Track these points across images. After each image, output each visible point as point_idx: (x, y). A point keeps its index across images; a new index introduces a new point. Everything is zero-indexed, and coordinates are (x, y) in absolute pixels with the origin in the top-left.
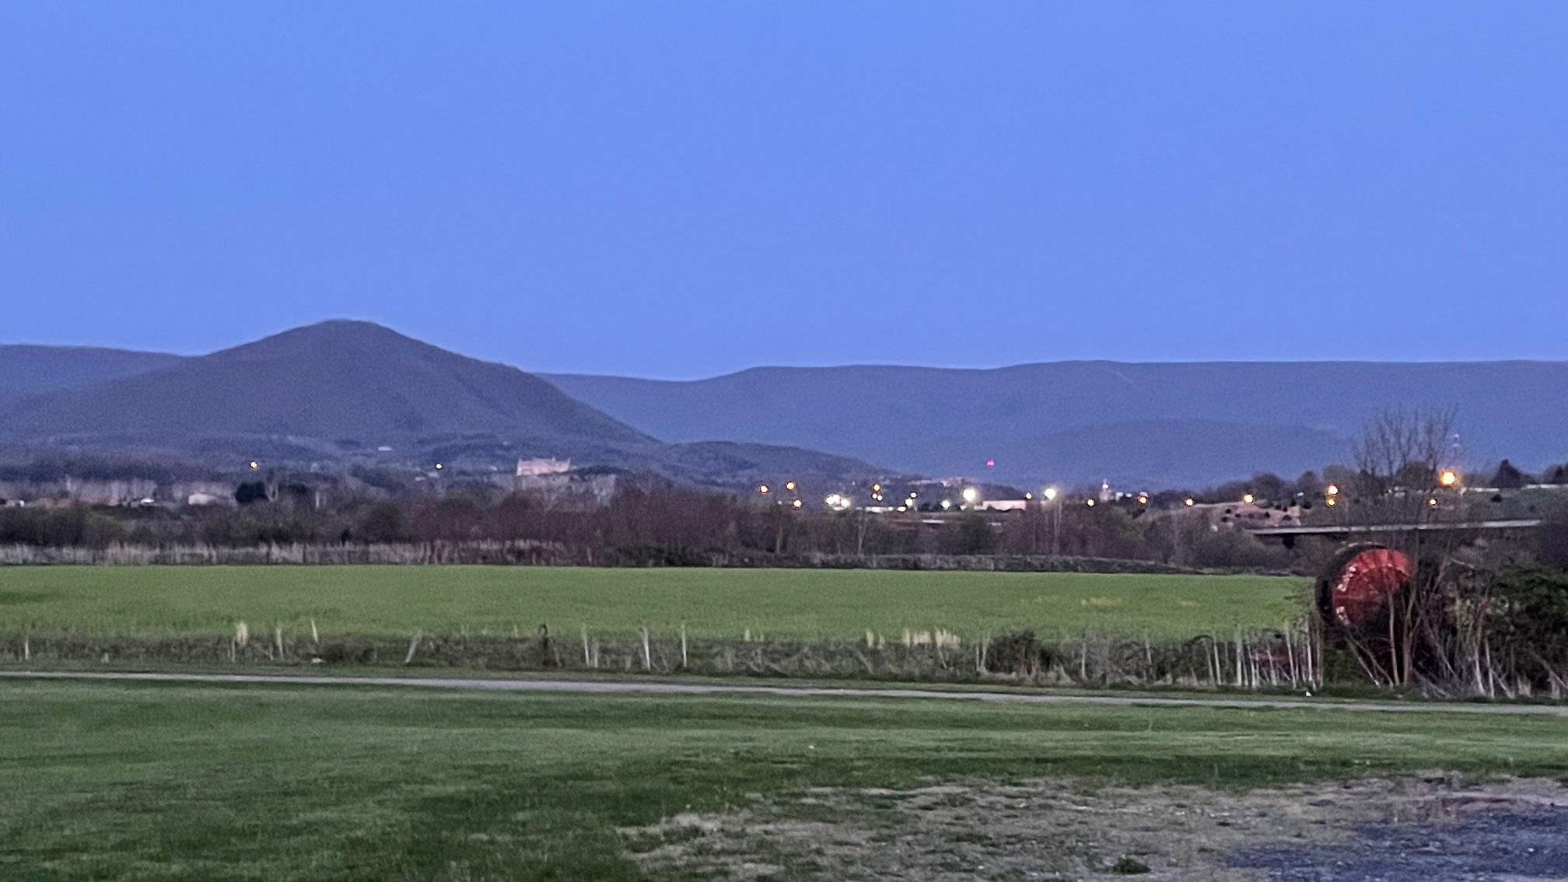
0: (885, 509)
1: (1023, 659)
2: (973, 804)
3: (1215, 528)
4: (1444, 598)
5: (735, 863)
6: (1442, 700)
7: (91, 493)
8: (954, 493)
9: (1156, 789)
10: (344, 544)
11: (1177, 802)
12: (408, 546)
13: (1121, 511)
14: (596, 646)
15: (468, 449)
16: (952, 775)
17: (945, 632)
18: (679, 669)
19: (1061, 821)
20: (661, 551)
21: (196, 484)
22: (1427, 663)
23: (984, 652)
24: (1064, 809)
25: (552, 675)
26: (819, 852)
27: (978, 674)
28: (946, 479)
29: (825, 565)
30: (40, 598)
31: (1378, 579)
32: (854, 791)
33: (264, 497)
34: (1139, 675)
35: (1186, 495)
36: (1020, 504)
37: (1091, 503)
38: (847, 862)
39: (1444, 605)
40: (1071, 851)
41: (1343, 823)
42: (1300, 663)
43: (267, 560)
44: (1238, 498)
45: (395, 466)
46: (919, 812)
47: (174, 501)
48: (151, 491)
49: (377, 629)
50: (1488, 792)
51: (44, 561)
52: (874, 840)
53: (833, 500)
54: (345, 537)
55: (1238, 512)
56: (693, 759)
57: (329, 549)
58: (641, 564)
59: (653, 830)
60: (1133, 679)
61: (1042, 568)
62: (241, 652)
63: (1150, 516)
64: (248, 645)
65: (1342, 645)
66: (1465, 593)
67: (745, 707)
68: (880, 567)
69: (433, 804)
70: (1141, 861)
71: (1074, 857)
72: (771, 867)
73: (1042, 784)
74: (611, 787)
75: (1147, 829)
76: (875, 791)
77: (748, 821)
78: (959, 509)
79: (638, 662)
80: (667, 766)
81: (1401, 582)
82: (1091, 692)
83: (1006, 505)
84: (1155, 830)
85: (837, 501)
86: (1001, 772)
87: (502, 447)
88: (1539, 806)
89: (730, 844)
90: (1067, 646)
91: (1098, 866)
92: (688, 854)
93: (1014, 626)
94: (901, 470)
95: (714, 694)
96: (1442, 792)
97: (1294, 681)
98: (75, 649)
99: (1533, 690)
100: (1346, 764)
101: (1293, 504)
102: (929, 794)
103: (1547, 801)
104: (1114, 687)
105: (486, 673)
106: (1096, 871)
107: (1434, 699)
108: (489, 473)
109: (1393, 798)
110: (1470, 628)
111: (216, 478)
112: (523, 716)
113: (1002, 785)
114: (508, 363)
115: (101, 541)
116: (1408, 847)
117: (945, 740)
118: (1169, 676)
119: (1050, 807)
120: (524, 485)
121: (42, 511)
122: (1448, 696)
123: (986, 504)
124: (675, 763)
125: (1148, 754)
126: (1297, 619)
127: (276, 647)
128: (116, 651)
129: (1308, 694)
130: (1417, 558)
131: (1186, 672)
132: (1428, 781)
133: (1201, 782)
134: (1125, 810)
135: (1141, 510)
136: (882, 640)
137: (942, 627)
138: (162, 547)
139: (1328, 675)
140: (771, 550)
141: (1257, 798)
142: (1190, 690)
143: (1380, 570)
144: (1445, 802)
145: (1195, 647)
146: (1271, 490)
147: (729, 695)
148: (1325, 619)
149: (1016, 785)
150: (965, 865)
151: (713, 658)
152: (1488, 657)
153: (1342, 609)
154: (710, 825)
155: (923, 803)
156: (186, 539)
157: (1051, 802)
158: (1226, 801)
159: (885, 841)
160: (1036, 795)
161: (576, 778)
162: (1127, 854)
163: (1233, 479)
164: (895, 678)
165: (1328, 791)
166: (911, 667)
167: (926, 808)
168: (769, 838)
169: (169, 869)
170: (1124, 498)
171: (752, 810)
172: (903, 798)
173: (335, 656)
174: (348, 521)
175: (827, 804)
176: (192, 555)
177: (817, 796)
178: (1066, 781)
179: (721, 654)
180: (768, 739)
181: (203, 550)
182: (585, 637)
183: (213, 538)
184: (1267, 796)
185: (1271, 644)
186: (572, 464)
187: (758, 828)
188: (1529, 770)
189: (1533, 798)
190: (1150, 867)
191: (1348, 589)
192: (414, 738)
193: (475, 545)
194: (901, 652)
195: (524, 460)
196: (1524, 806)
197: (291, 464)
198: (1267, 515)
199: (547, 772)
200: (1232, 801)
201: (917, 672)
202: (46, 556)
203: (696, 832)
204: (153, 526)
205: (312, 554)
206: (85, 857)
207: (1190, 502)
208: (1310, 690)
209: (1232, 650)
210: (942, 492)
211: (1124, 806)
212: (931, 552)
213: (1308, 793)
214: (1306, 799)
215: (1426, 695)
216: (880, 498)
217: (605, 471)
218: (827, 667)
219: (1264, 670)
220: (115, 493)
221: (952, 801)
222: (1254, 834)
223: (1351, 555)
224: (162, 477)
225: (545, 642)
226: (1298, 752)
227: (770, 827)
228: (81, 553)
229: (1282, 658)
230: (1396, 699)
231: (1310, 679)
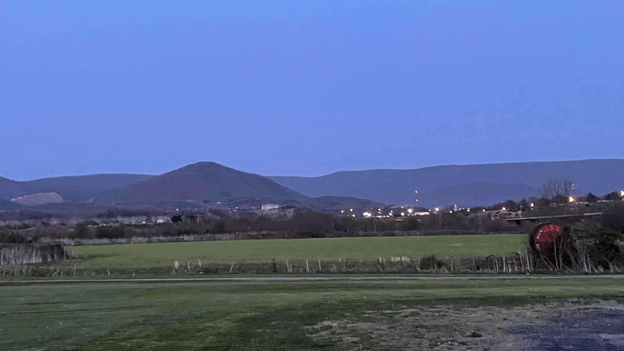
0: (382, 216)
1: (432, 265)
2: (420, 315)
3: (493, 219)
4: (573, 240)
5: (344, 337)
6: (574, 274)
7: (126, 221)
8: (405, 210)
9: (481, 308)
10: (207, 234)
11: (488, 312)
12: (228, 234)
13: (461, 214)
14: (291, 265)
15: (245, 202)
16: (412, 306)
17: (405, 257)
18: (318, 272)
19: (450, 319)
20: (310, 233)
21: (159, 217)
22: (567, 262)
23: (419, 263)
24: (451, 316)
25: (278, 275)
26: (371, 333)
27: (417, 271)
28: (402, 206)
29: (363, 236)
30: (112, 255)
31: (550, 235)
32: (380, 311)
33: (181, 220)
34: (470, 269)
35: (482, 208)
36: (427, 213)
37: (451, 212)
38: (381, 336)
39: (572, 242)
40: (455, 330)
41: (545, 318)
42: (525, 263)
43: (183, 241)
44: (501, 209)
45: (222, 208)
46: (403, 318)
47: (152, 222)
48: (145, 219)
49: (220, 262)
50: (593, 305)
51: (112, 243)
52: (389, 328)
53: (365, 214)
54: (207, 232)
55: (501, 213)
56: (326, 302)
57: (203, 236)
58: (303, 237)
59: (316, 327)
60: (469, 270)
61: (435, 234)
62: (176, 271)
63: (472, 215)
64: (179, 268)
65: (539, 257)
66: (580, 238)
67: (341, 284)
68: (382, 236)
69: (244, 320)
70: (478, 333)
71: (456, 332)
72: (356, 338)
73: (443, 308)
74: (301, 313)
75: (479, 322)
76: (388, 311)
77: (347, 323)
78: (407, 215)
79: (305, 270)
80: (317, 305)
81: (557, 235)
82: (454, 275)
83: (422, 214)
84: (481, 322)
85: (367, 215)
86: (428, 304)
87: (257, 201)
88: (611, 310)
89: (341, 331)
90: (446, 260)
91: (465, 335)
92: (329, 335)
93: (428, 254)
94: (388, 203)
95: (330, 280)
96: (577, 306)
97: (523, 269)
98: (124, 272)
99: (604, 270)
100: (544, 297)
101: (519, 210)
102: (406, 312)
103: (613, 308)
104: (463, 273)
105: (255, 275)
106: (464, 337)
107: (570, 274)
108: (252, 209)
109: (562, 309)
110: (582, 250)
111: (165, 214)
112: (269, 289)
113: (429, 308)
114: (257, 173)
115: (130, 236)
116: (568, 325)
117: (410, 293)
118: (481, 269)
119: (446, 315)
120: (264, 213)
121: (111, 227)
122: (576, 273)
123: (416, 214)
124: (321, 304)
125: (477, 297)
126: (523, 249)
127: (188, 269)
128: (137, 272)
129: (528, 274)
130: (563, 227)
131: (486, 267)
132: (572, 302)
133: (495, 305)
134: (471, 316)
135: (468, 214)
136: (384, 260)
137: (404, 255)
138: (149, 237)
139: (534, 267)
140: (346, 231)
141: (516, 310)
142: (488, 273)
143: (550, 231)
144: (579, 309)
145: (489, 259)
146: (511, 205)
147: (335, 280)
148: (532, 248)
149: (434, 308)
150: (420, 336)
151: (329, 268)
152: (588, 259)
153: (538, 245)
154: (335, 325)
155: (404, 315)
156: (157, 235)
157: (446, 313)
158: (504, 311)
159: (393, 328)
160: (441, 311)
161: (289, 310)
162: (474, 331)
163: (499, 202)
164: (389, 273)
165: (539, 307)
166: (395, 269)
167: (405, 317)
168: (355, 328)
169: (161, 344)
170: (462, 210)
171: (347, 319)
172: (397, 313)
173: (207, 271)
174: (207, 227)
175: (372, 316)
176: (159, 240)
177: (369, 314)
178: (451, 306)
179: (332, 266)
180: (350, 295)
181: (162, 238)
182: (287, 263)
183: (165, 234)
184: (519, 309)
185: (515, 257)
186: (279, 205)
187: (350, 325)
188: (606, 297)
189: (609, 308)
190: (482, 335)
191: (540, 238)
192: (235, 298)
193: (249, 233)
194: (391, 264)
195: (264, 205)
196: (606, 310)
197: (188, 209)
198: (510, 214)
199: (279, 308)
200: (506, 312)
201: (396, 270)
202: (113, 241)
203: (330, 327)
204: (146, 230)
205: (197, 238)
206: (134, 341)
207: (484, 211)
208: (529, 272)
209: (501, 259)
210: (401, 210)
211: (471, 314)
212: (398, 230)
213: (532, 308)
214: (532, 310)
215: (568, 272)
216: (381, 213)
217: (291, 207)
218: (367, 270)
219: (513, 266)
220: (133, 220)
221: (413, 314)
222: (515, 323)
223: (540, 226)
224: (148, 214)
225: (275, 264)
226: (527, 294)
227: (354, 325)
228: (123, 240)
229: (519, 262)
230: (557, 274)
231: (529, 268)
